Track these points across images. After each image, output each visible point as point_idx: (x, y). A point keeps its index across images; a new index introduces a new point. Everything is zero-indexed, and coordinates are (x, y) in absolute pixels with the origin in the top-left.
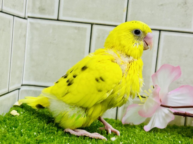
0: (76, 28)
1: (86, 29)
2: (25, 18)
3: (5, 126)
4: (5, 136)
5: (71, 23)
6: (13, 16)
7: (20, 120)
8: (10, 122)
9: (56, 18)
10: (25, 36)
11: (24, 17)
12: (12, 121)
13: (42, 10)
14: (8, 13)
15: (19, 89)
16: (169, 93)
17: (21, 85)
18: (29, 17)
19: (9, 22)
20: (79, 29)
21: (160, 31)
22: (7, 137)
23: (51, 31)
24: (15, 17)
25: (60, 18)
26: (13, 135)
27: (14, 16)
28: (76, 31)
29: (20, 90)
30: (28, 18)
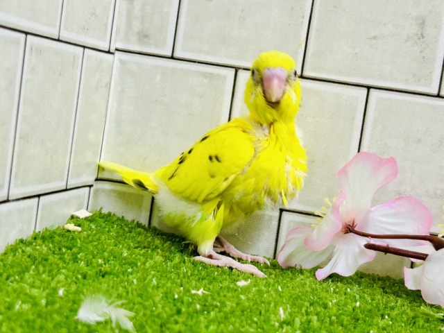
0: (205, 75)
1: (225, 77)
2: (109, 52)
3: (51, 245)
4: (46, 260)
5: (197, 64)
6: (82, 49)
7: (80, 239)
8: (60, 239)
9: (169, 54)
10: (108, 85)
11: (107, 50)
12: (66, 239)
13: (143, 36)
14: (71, 42)
15: (90, 186)
16: (373, 209)
17: (94, 179)
18: (117, 50)
19: (74, 59)
20: (211, 76)
21: (369, 88)
22: (49, 261)
23: (159, 78)
24: (86, 50)
25: (176, 55)
26: (60, 259)
27: (84, 47)
28: (206, 81)
29: (92, 188)
30: (117, 52)
